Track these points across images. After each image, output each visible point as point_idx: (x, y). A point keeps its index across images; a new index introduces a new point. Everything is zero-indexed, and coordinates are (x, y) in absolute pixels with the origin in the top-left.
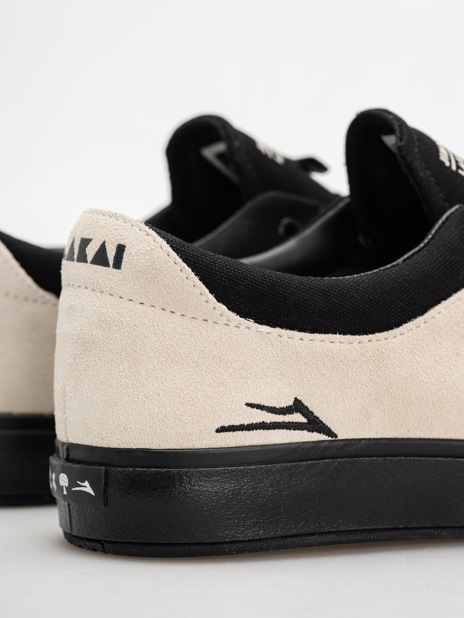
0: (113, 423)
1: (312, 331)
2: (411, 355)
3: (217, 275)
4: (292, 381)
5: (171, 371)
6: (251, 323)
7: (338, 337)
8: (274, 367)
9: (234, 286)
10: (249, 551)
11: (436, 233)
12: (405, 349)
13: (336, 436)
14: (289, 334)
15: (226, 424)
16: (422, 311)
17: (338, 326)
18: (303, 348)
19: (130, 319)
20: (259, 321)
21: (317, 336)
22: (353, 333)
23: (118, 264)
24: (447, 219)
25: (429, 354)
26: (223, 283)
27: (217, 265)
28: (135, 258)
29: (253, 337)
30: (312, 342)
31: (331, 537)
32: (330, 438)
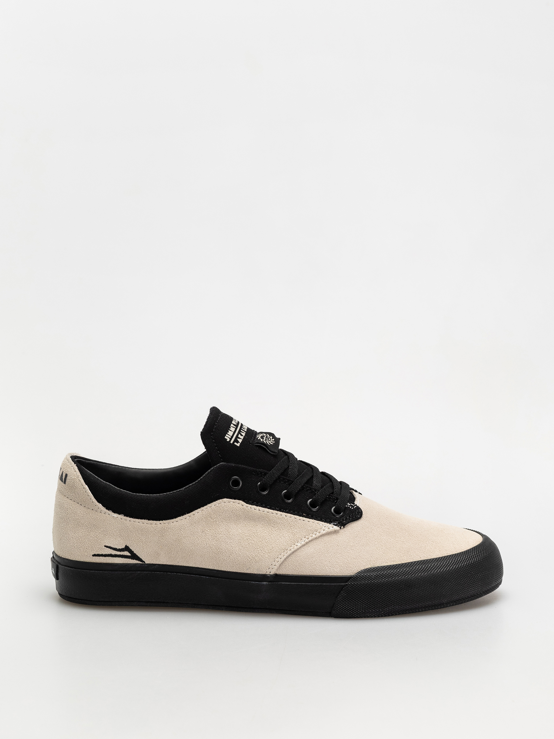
2: (179, 531)
4: (125, 538)
6: (110, 512)
8: (117, 531)
13: (145, 562)
14: (125, 518)
15: (96, 553)
18: (130, 525)
20: (114, 512)
21: (137, 520)
22: (153, 520)
23: (65, 482)
28: (69, 481)
29: (110, 518)
30: (134, 522)
32: (142, 563)
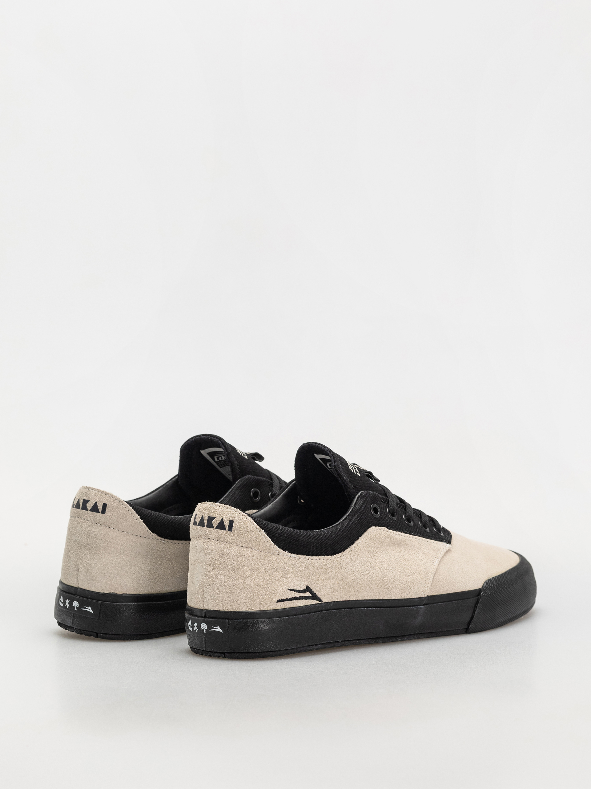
0: (231, 600)
1: (312, 556)
2: (350, 563)
3: (273, 532)
4: (305, 578)
5: (257, 576)
6: (287, 553)
7: (322, 557)
8: (298, 572)
9: (281, 537)
10: (289, 654)
11: (354, 506)
12: (348, 561)
13: (322, 601)
14: (304, 557)
16: (352, 543)
17: (322, 552)
18: (309, 563)
19: (237, 554)
20: (291, 552)
22: (328, 555)
23: (230, 529)
24: (358, 498)
25: (357, 562)
26: (276, 536)
27: (273, 528)
28: (239, 526)
29: (289, 560)
30: (312, 560)
31: (320, 646)
